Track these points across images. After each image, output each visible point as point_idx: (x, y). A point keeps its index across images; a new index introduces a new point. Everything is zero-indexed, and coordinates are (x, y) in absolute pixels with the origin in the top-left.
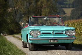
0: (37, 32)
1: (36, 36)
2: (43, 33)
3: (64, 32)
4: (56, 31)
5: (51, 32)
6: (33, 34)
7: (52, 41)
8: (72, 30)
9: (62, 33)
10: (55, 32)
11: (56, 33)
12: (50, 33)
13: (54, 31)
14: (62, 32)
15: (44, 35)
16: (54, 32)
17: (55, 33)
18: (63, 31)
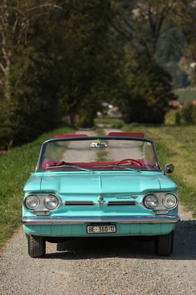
0: (48, 200)
1: (45, 212)
2: (68, 204)
3: (140, 199)
4: (112, 195)
5: (96, 200)
6: (34, 205)
7: (97, 229)
8: (168, 192)
9: (133, 203)
10: (107, 200)
11: (111, 204)
12: (91, 204)
13: (103, 196)
14: (132, 200)
15: (73, 210)
16: (105, 199)
17: (107, 202)
18: (134, 195)
